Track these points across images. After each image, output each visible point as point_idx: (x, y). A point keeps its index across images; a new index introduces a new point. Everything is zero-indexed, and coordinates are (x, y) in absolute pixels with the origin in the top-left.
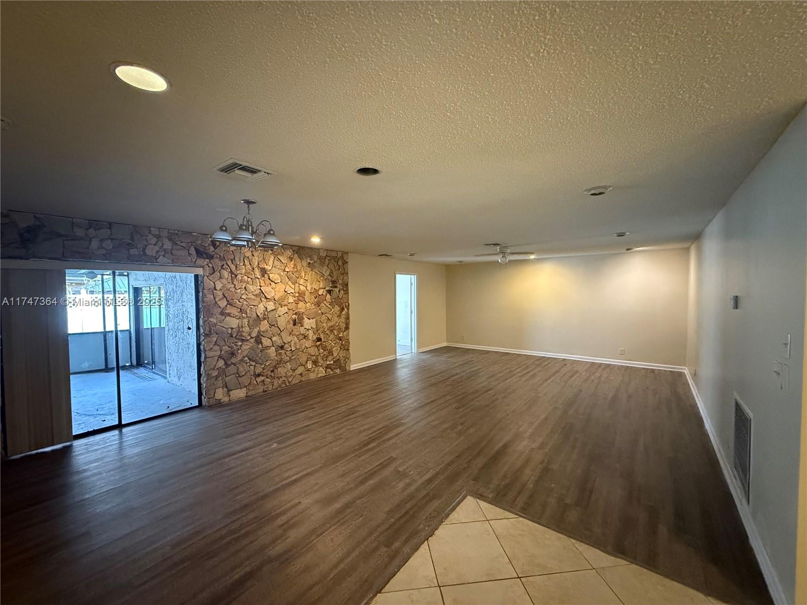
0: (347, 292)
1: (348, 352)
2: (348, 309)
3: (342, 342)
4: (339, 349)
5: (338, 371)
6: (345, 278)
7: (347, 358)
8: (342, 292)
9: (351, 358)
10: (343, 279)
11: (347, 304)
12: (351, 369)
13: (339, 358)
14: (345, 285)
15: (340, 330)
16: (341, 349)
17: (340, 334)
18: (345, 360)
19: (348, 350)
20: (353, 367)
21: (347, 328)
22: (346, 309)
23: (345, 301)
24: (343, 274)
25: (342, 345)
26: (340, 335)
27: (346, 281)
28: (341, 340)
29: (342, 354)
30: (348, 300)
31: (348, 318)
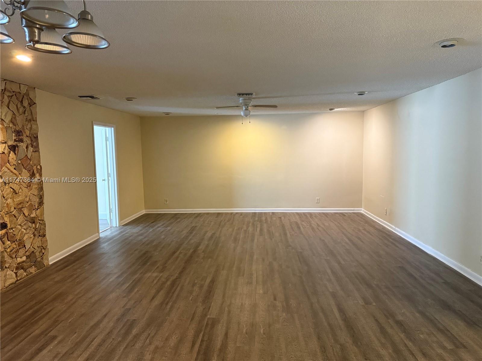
0: (36, 149)
1: (44, 239)
2: (41, 175)
3: (36, 226)
4: (32, 235)
5: (33, 270)
6: (34, 127)
7: (43, 248)
8: (31, 149)
9: (48, 247)
10: (31, 128)
11: (39, 167)
12: (50, 264)
13: (33, 249)
14: (35, 138)
15: (31, 208)
16: (34, 236)
17: (32, 213)
18: (41, 251)
19: (44, 236)
20: (52, 259)
21: (41, 203)
22: (37, 175)
23: (35, 162)
24: (30, 120)
25: (36, 229)
26: (32, 216)
27: (35, 132)
28: (34, 222)
29: (38, 242)
30: (40, 161)
31: (41, 189)
